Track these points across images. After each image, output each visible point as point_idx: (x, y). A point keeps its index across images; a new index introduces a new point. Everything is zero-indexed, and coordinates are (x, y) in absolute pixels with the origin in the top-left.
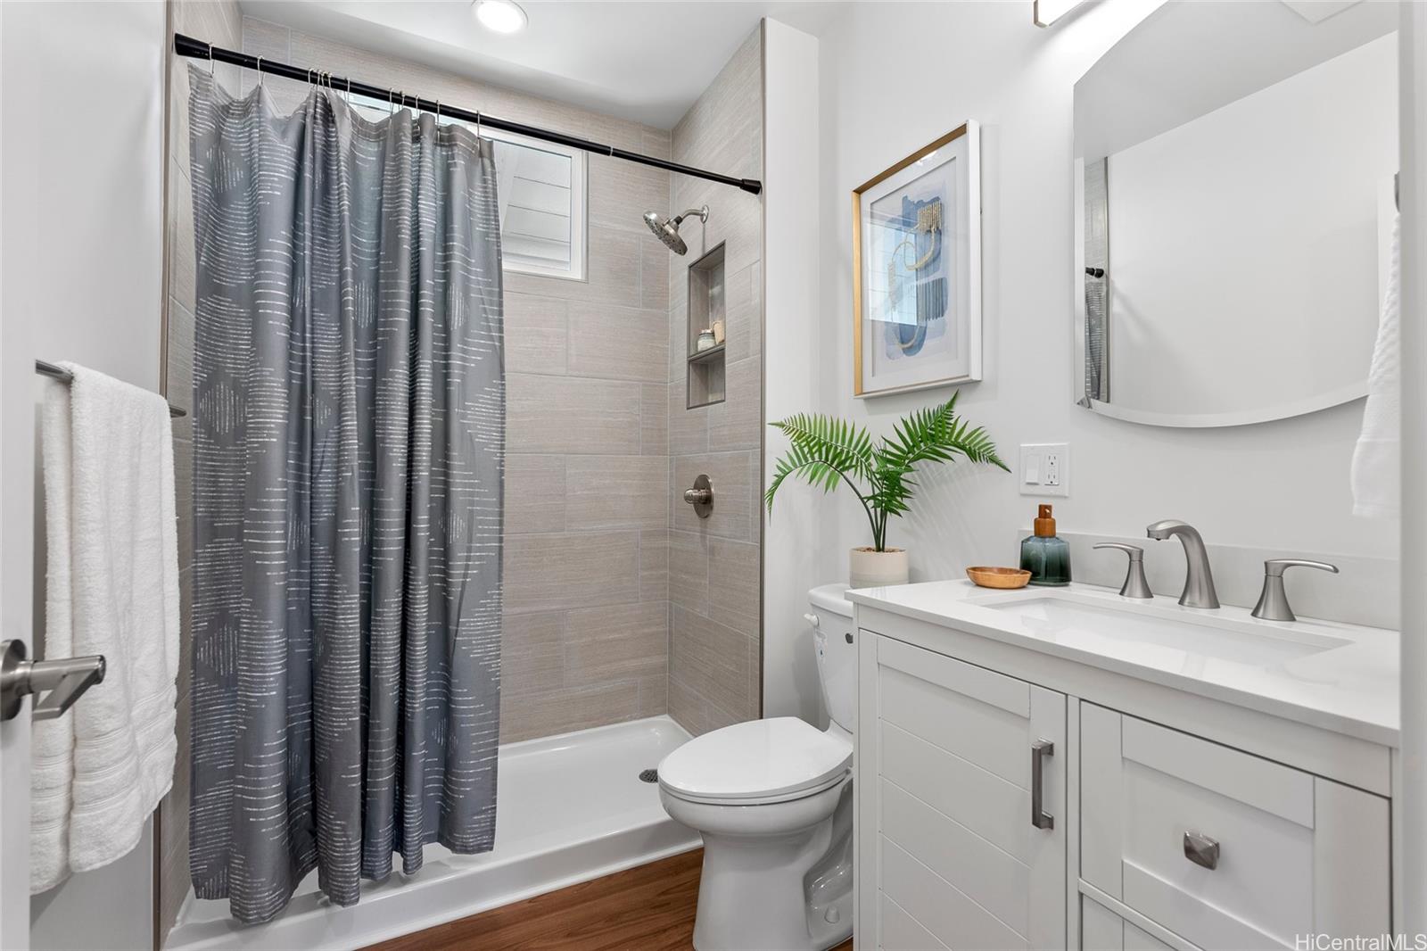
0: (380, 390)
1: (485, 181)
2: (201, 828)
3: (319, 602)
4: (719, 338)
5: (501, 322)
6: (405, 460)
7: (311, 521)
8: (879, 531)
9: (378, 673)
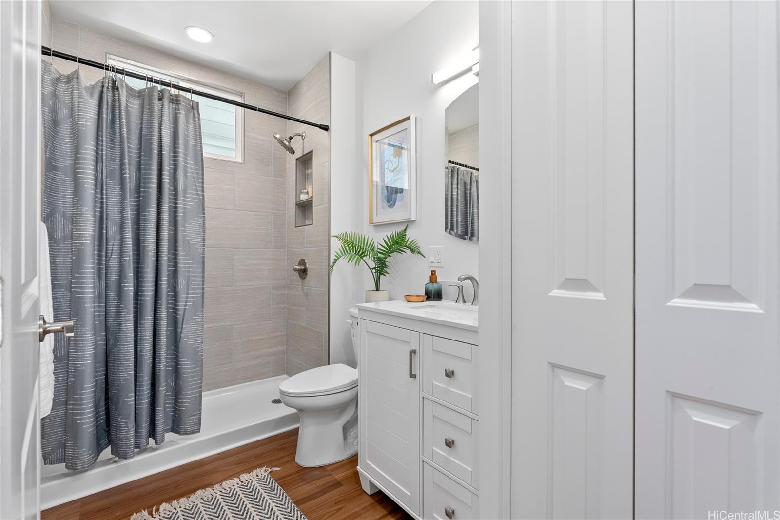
0: (142, 218)
1: (195, 121)
2: (47, 430)
3: (111, 319)
4: (310, 195)
5: (203, 187)
6: (155, 252)
7: (106, 281)
8: (377, 282)
9: (142, 352)
